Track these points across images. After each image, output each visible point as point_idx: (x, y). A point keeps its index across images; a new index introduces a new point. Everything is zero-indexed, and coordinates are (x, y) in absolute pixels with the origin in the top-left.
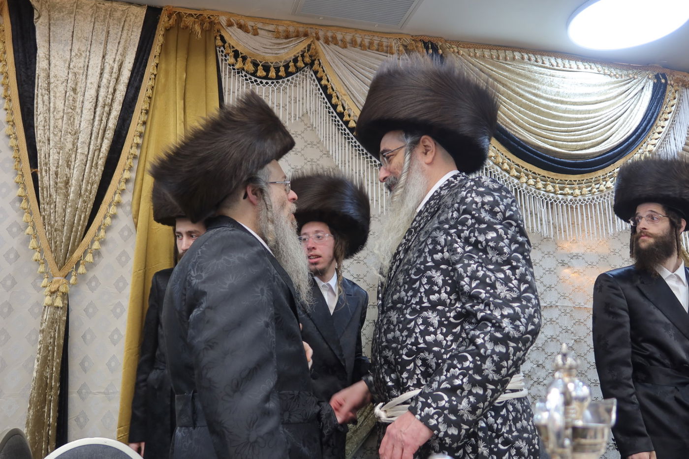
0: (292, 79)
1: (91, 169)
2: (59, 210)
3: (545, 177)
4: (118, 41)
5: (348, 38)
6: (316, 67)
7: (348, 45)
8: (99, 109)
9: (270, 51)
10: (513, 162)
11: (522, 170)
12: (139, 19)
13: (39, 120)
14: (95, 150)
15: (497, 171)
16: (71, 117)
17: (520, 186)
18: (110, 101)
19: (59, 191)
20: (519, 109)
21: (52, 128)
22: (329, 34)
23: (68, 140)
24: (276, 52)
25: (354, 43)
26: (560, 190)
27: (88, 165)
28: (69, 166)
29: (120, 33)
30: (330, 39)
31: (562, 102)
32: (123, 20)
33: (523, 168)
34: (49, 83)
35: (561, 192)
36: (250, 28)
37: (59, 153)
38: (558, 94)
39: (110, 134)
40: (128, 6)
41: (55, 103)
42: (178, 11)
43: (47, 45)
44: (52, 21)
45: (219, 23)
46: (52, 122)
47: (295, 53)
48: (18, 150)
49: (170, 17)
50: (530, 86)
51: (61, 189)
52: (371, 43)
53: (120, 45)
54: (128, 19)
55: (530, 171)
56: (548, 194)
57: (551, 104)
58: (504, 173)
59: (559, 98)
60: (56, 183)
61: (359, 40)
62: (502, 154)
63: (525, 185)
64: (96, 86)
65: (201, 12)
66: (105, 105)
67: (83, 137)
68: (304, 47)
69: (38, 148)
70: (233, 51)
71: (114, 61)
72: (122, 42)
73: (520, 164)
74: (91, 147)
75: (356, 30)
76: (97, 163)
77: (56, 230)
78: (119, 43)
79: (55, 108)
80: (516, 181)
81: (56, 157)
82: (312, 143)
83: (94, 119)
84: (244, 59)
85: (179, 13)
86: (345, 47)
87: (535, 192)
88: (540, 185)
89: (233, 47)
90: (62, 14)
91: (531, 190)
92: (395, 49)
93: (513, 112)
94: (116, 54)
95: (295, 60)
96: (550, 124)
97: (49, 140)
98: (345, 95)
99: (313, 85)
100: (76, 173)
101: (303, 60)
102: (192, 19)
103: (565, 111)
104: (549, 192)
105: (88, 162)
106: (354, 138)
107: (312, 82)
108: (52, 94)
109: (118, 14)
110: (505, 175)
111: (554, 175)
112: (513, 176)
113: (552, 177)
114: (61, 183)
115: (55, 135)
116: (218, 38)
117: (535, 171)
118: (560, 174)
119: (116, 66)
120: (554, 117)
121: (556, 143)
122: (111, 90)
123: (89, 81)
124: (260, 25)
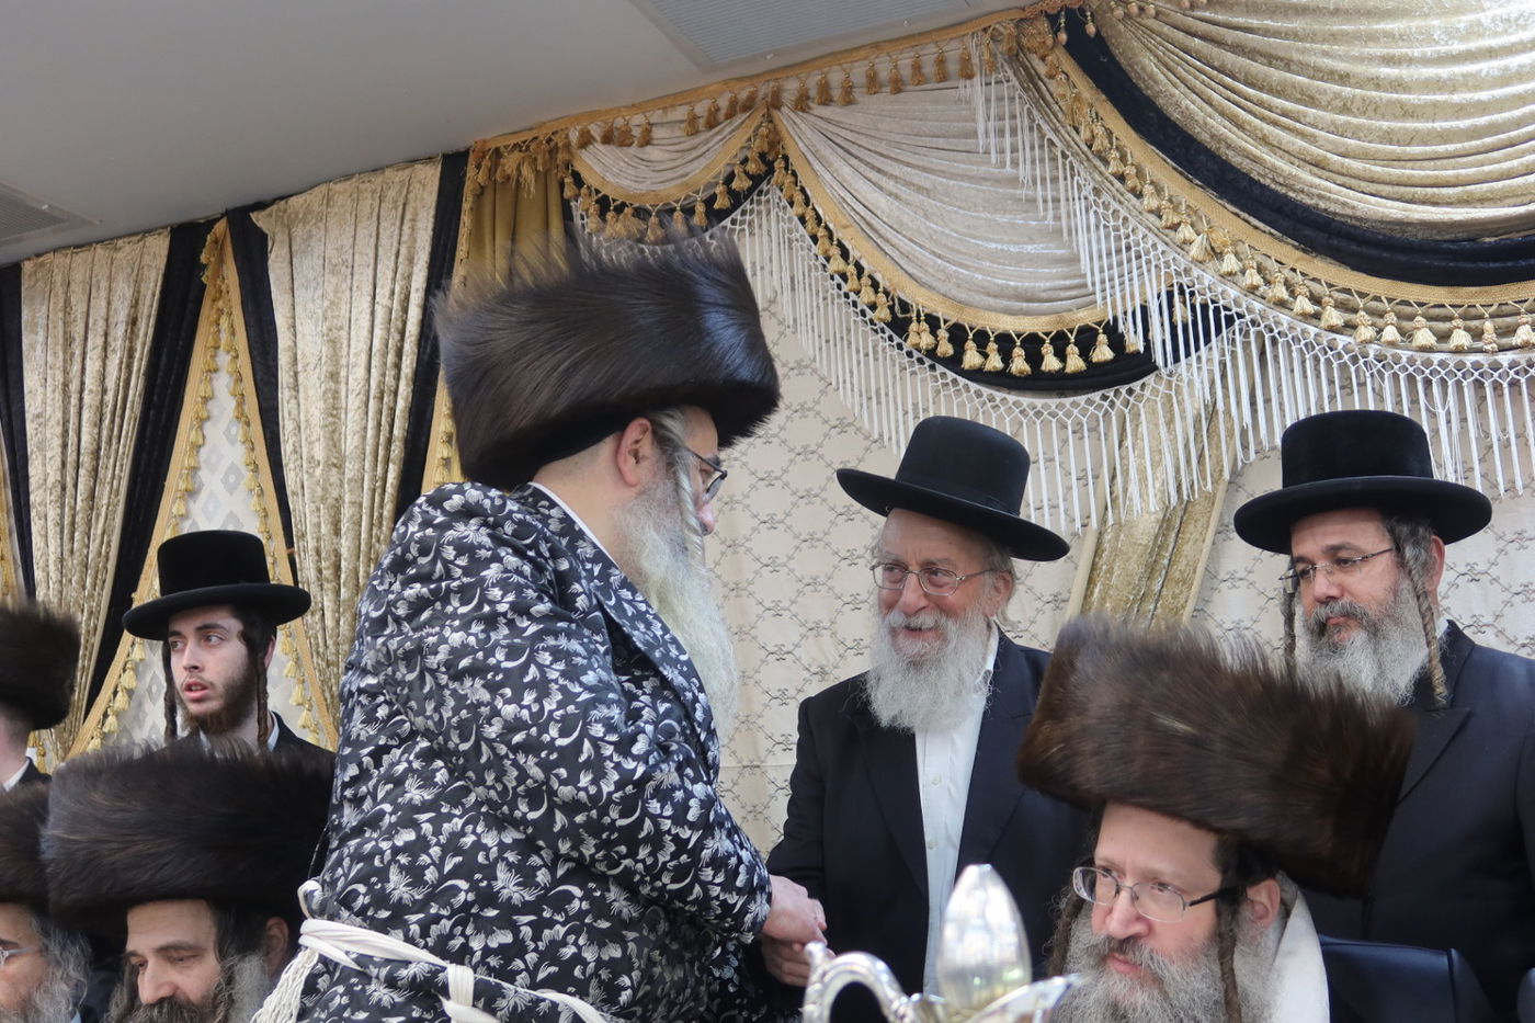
0: (734, 222)
1: (371, 529)
2: (329, 622)
3: (1443, 306)
4: (394, 251)
5: (859, 73)
6: (779, 175)
7: (857, 94)
8: (372, 404)
9: (669, 175)
10: (1330, 286)
11: (1361, 303)
12: (429, 188)
13: (288, 452)
14: (374, 491)
15: (1277, 323)
16: (334, 431)
17: (1357, 351)
18: (393, 382)
19: (326, 585)
20: (1333, 123)
21: (305, 465)
22: (813, 82)
23: (332, 480)
24: (680, 172)
25: (873, 84)
26: (1500, 335)
27: (364, 524)
28: (337, 532)
29: (397, 231)
30: (813, 93)
31: (1491, 53)
32: (400, 203)
33: (1362, 295)
34: (296, 374)
35: (1505, 341)
36: (637, 132)
37: (318, 510)
38: (1475, 30)
39: (397, 450)
40: (407, 172)
41: (307, 412)
42: (494, 147)
43: (288, 298)
44: (294, 248)
45: (568, 146)
46: (305, 450)
47: (727, 160)
48: (266, 516)
49: (478, 167)
50: (1372, 38)
51: (328, 582)
52: (917, 67)
53: (400, 259)
54: (411, 196)
55: (1390, 300)
56: (1458, 357)
57: (1444, 72)
58: (1300, 326)
59: (1473, 45)
60: (320, 571)
61: (884, 73)
62: (1294, 270)
63: (1372, 350)
64: (363, 358)
65: (534, 133)
66: (382, 393)
67: (351, 469)
68: (747, 136)
69: (291, 506)
70: (597, 202)
71: (393, 293)
72: (403, 251)
73: (1353, 286)
74: (366, 487)
75: (876, 46)
76: (381, 515)
77: (328, 666)
78: (397, 256)
79: (307, 421)
80: (1342, 340)
81: (315, 520)
82: (798, 363)
83: (365, 429)
84: (620, 209)
85: (497, 149)
86: (849, 101)
87: (1411, 361)
88: (1424, 337)
89: (597, 192)
90: (308, 227)
91: (1397, 360)
92: (975, 60)
93: (1312, 139)
94: (394, 279)
95: (730, 178)
96: (1445, 137)
97: (303, 487)
98: (845, 227)
99: (784, 221)
100: (345, 546)
101: (746, 173)
102: (517, 155)
103: (1505, 79)
104: (1458, 351)
105: (364, 517)
106: (886, 329)
107: (781, 214)
108: (301, 395)
109: (392, 194)
110: (1303, 331)
111: (1474, 295)
112: (1332, 329)
113: (1467, 302)
114: (328, 568)
115: (311, 475)
116: (568, 180)
117: (1406, 298)
118: (1494, 289)
119: (396, 306)
120: (1461, 110)
121: (1471, 193)
122: (391, 358)
123: (352, 351)
124: (656, 117)
